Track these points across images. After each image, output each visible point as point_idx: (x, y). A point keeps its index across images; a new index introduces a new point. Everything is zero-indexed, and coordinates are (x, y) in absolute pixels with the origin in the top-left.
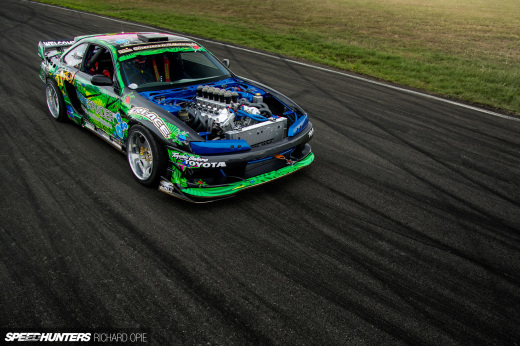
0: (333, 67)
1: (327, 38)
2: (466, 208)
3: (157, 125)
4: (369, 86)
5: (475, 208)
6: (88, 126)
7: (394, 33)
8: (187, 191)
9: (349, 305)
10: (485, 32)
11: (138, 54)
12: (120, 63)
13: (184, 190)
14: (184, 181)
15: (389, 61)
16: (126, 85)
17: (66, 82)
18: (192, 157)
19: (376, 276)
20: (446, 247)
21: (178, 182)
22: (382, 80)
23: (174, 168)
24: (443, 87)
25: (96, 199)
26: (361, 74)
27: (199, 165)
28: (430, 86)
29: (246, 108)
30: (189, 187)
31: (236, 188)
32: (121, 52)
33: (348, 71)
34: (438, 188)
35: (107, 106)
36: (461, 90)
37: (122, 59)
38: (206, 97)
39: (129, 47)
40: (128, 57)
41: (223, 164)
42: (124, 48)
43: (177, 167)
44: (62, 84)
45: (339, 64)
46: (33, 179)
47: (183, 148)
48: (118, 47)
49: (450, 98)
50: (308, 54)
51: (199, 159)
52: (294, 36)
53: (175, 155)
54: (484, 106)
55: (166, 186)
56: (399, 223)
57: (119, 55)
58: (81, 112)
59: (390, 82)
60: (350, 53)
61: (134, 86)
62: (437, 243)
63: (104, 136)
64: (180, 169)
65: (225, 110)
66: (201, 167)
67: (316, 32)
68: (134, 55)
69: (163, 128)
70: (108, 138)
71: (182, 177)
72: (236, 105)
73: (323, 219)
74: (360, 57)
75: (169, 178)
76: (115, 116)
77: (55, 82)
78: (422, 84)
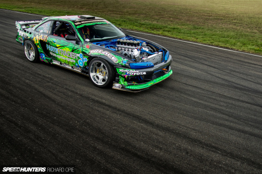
0: (151, 33)
1: (141, 20)
2: (241, 87)
3: (110, 57)
4: (172, 41)
5: (245, 86)
6: (55, 63)
7: (170, 17)
8: (128, 87)
9: (221, 125)
10: (209, 16)
11: (85, 25)
12: (78, 29)
13: (126, 87)
14: (126, 82)
15: (175, 30)
16: (84, 40)
17: (41, 41)
18: (131, 70)
19: (224, 114)
20: (243, 101)
21: (123, 83)
22: (176, 38)
23: (120, 77)
24: (204, 40)
25: (81, 95)
26: (165, 36)
27: (135, 74)
28: (198, 40)
29: (144, 49)
30: (129, 85)
31: (149, 84)
32: (76, 24)
33: (159, 35)
34: (227, 80)
35: (73, 51)
36: (212, 41)
37: (78, 27)
38: (122, 44)
39: (79, 22)
40: (81, 26)
41: (145, 73)
42: (77, 22)
43: (122, 76)
44: (38, 42)
45: (152, 32)
46: (42, 90)
47: (125, 67)
48: (74, 22)
49: (209, 45)
50: (135, 28)
51: (135, 71)
52: (125, 20)
53: (121, 70)
54: (225, 48)
55: (117, 86)
56: (220, 94)
57: (76, 26)
58: (50, 56)
59: (180, 39)
60: (155, 27)
61: (88, 40)
62: (238, 100)
63: (67, 67)
64: (124, 77)
65: (136, 50)
66: (136, 75)
67: (134, 18)
68: (83, 26)
69: (113, 58)
70: (70, 68)
71: (124, 81)
72: (139, 47)
73: (189, 95)
74: (161, 29)
75: (118, 82)
76: (79, 55)
77: (33, 42)
78: (195, 39)
